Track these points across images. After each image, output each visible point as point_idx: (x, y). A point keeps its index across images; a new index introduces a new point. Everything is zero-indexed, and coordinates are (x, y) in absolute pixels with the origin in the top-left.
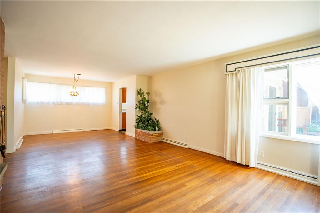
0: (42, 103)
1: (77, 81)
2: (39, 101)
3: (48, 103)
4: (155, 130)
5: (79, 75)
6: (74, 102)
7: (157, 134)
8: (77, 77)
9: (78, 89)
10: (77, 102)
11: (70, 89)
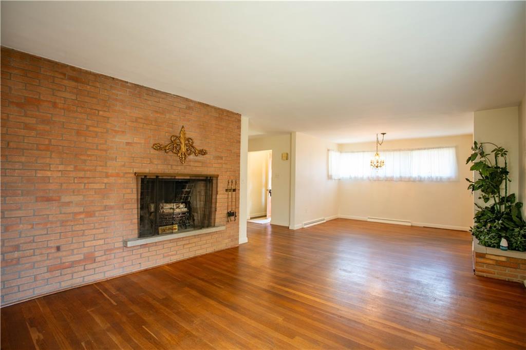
0: (356, 179)
1: (380, 144)
2: (353, 176)
3: (362, 179)
4: (499, 246)
5: (384, 134)
6: (395, 177)
7: (503, 259)
8: (381, 137)
9: (382, 157)
10: (401, 177)
11: (370, 157)
